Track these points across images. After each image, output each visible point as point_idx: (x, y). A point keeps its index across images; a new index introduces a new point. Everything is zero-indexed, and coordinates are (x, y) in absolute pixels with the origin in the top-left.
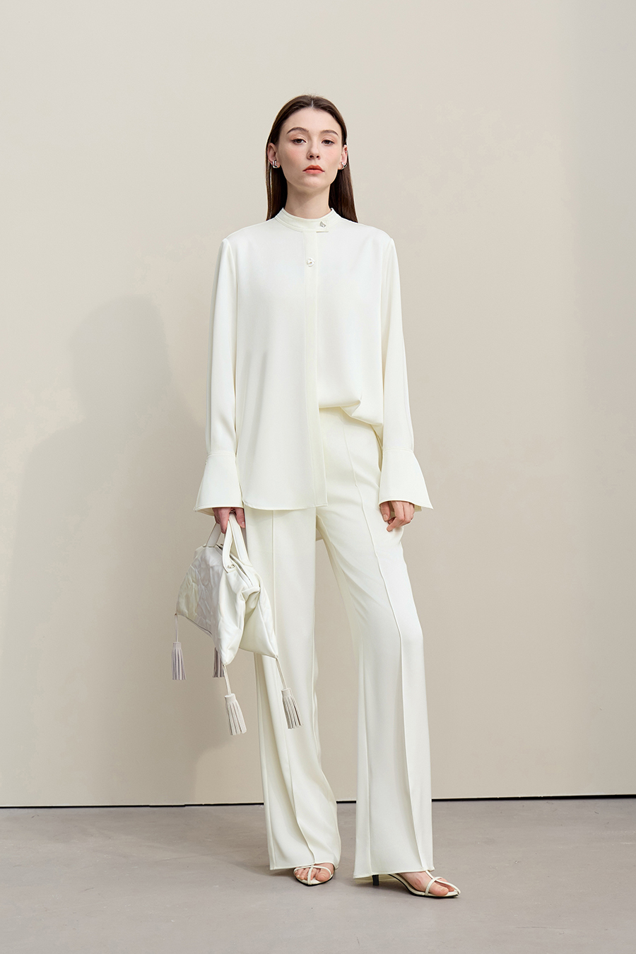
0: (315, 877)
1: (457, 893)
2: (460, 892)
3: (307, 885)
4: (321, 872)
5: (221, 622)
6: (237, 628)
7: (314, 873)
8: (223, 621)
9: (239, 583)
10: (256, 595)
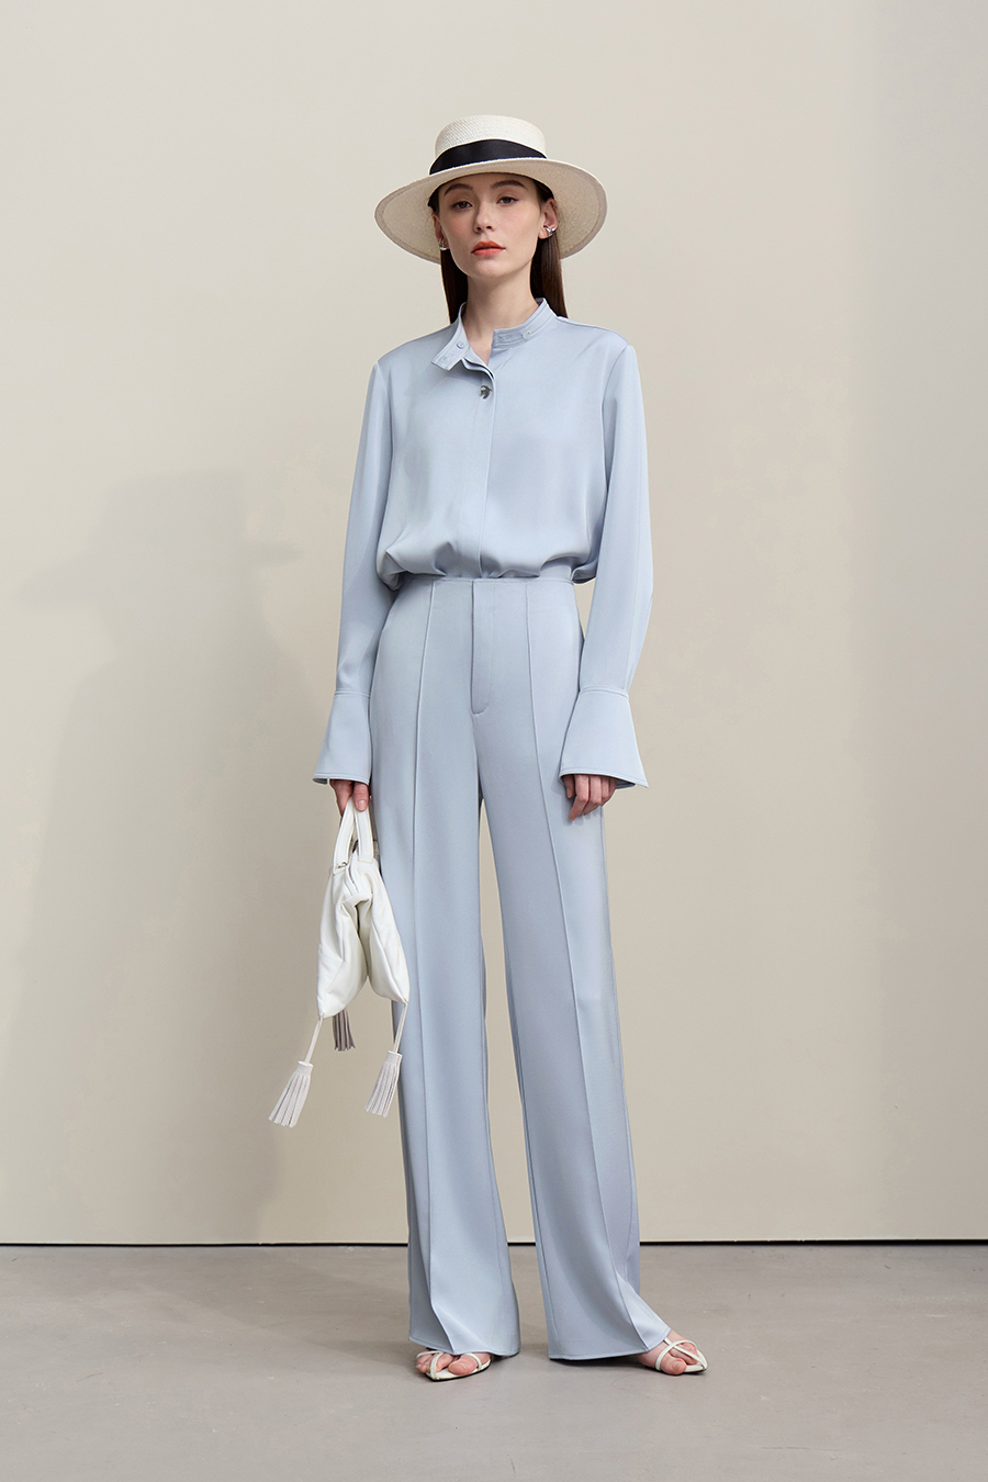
1: (700, 1369)
4: (464, 1361)
5: (319, 951)
8: (321, 951)
9: (340, 889)
10: (367, 906)
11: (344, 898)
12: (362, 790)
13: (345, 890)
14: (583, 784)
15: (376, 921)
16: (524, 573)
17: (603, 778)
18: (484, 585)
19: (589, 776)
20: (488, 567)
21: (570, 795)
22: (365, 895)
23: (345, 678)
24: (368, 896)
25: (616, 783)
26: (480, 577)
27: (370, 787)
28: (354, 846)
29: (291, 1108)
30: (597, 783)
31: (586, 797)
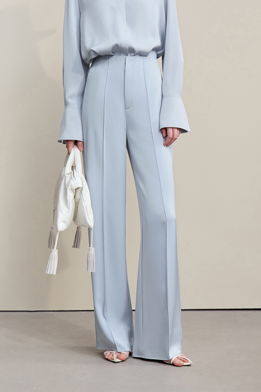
0: (117, 357)
1: (190, 364)
2: (192, 363)
3: (114, 362)
4: (122, 354)
5: (58, 206)
6: (67, 210)
7: (117, 355)
8: (59, 206)
9: (69, 182)
10: (80, 190)
11: (71, 185)
12: (80, 144)
13: (72, 183)
14: (170, 131)
15: (83, 196)
16: (143, 54)
17: (178, 129)
18: (130, 59)
19: (173, 128)
20: (131, 51)
21: (164, 135)
22: (80, 185)
23: (69, 100)
24: (81, 186)
25: (182, 131)
26: (127, 56)
27: (83, 142)
28: (73, 168)
29: (53, 267)
30: (176, 130)
31: (172, 136)
